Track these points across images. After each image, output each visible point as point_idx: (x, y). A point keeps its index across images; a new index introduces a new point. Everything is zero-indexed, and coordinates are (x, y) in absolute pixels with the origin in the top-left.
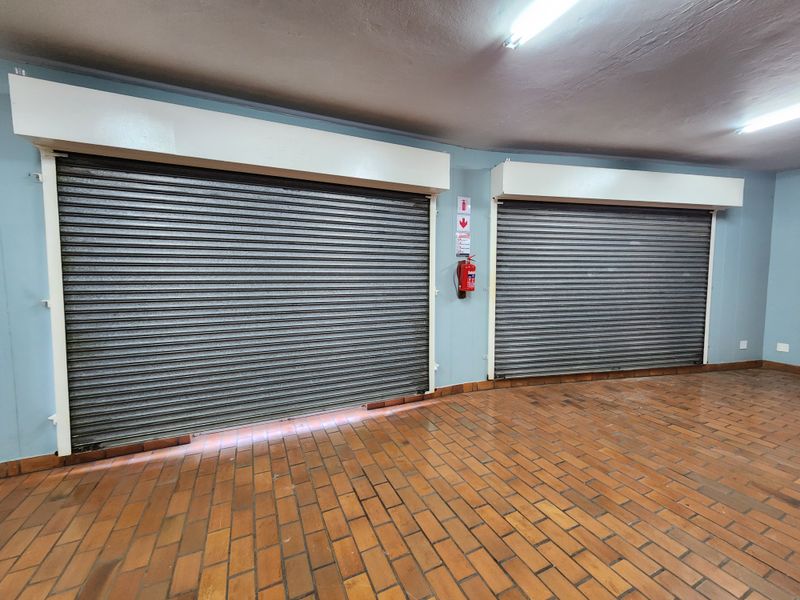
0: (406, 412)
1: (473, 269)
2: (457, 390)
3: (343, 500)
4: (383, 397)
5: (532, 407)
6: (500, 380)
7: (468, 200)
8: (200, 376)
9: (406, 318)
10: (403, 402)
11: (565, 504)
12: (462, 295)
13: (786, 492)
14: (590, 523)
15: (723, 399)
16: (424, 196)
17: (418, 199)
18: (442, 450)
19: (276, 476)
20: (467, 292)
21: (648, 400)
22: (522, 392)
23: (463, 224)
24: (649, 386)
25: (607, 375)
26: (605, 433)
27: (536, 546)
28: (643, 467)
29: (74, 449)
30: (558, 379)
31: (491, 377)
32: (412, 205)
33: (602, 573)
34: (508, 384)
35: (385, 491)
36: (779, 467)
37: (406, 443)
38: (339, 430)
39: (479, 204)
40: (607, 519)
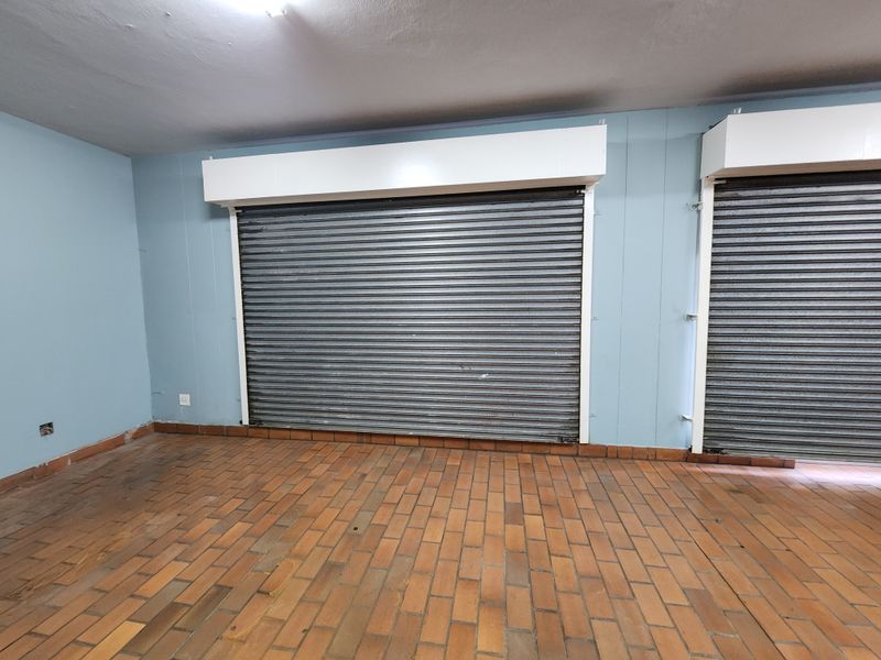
8: (821, 401)
29: (705, 450)
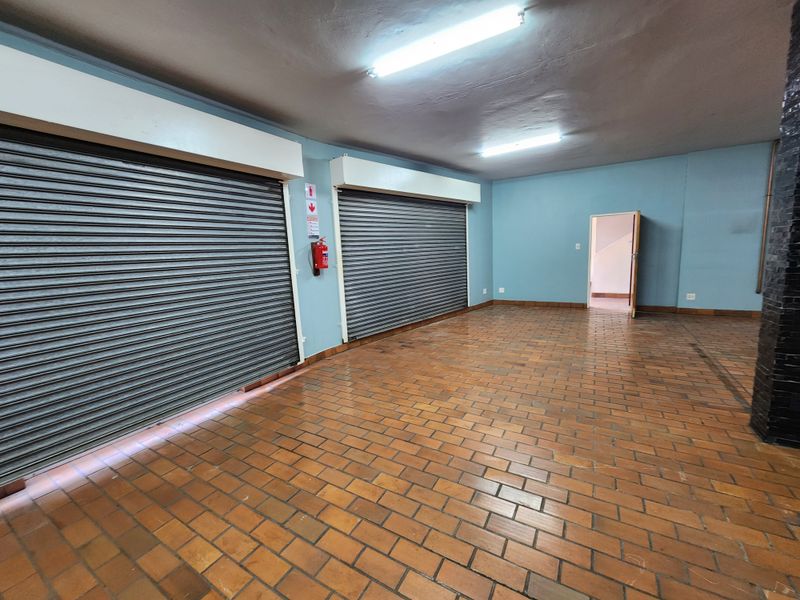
0: (285, 384)
1: (326, 249)
2: (320, 357)
3: (275, 456)
4: (259, 376)
5: (383, 355)
6: (353, 340)
7: (314, 187)
9: (273, 298)
10: (278, 377)
11: (429, 401)
12: (316, 272)
13: (519, 362)
14: (444, 404)
15: (482, 325)
16: (277, 180)
17: (272, 182)
18: (334, 399)
19: (189, 469)
20: (321, 270)
21: (446, 335)
22: (370, 347)
23: (312, 209)
24: (444, 326)
25: (419, 324)
26: (432, 358)
27: (424, 426)
28: (458, 370)
30: (391, 332)
31: (346, 341)
32: (266, 188)
33: (460, 423)
34: (359, 343)
35: (307, 438)
36: (513, 351)
37: (301, 404)
38: (227, 414)
39: (323, 191)
40: (452, 400)
